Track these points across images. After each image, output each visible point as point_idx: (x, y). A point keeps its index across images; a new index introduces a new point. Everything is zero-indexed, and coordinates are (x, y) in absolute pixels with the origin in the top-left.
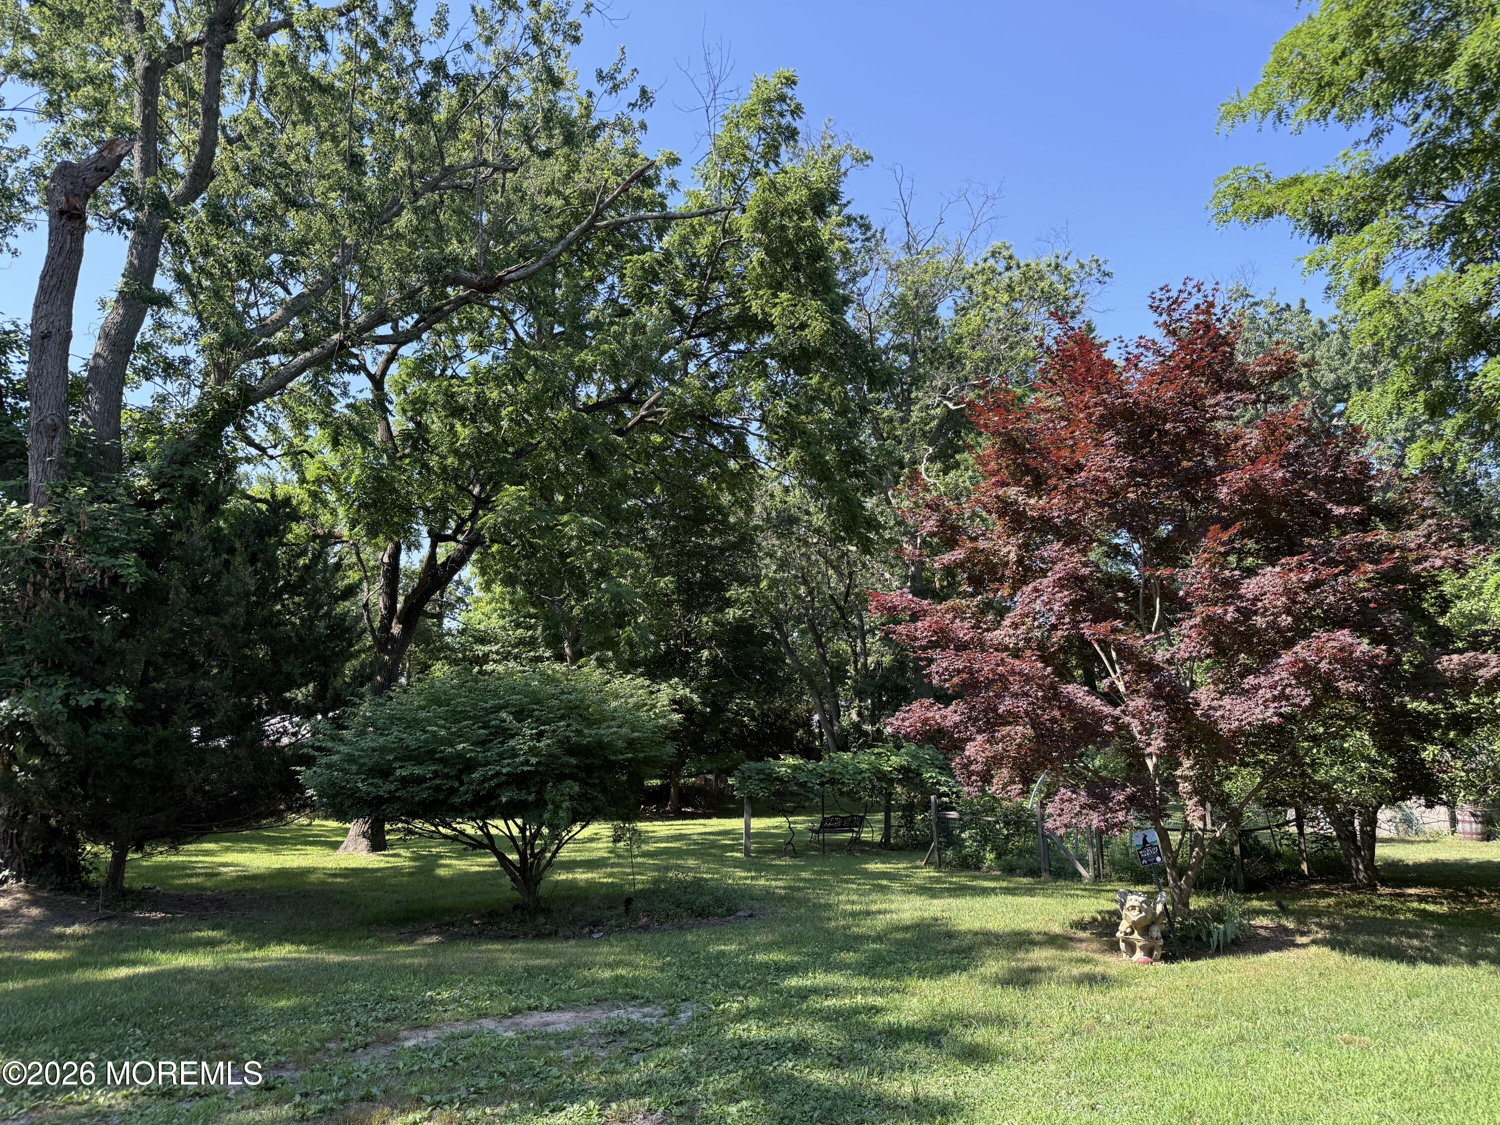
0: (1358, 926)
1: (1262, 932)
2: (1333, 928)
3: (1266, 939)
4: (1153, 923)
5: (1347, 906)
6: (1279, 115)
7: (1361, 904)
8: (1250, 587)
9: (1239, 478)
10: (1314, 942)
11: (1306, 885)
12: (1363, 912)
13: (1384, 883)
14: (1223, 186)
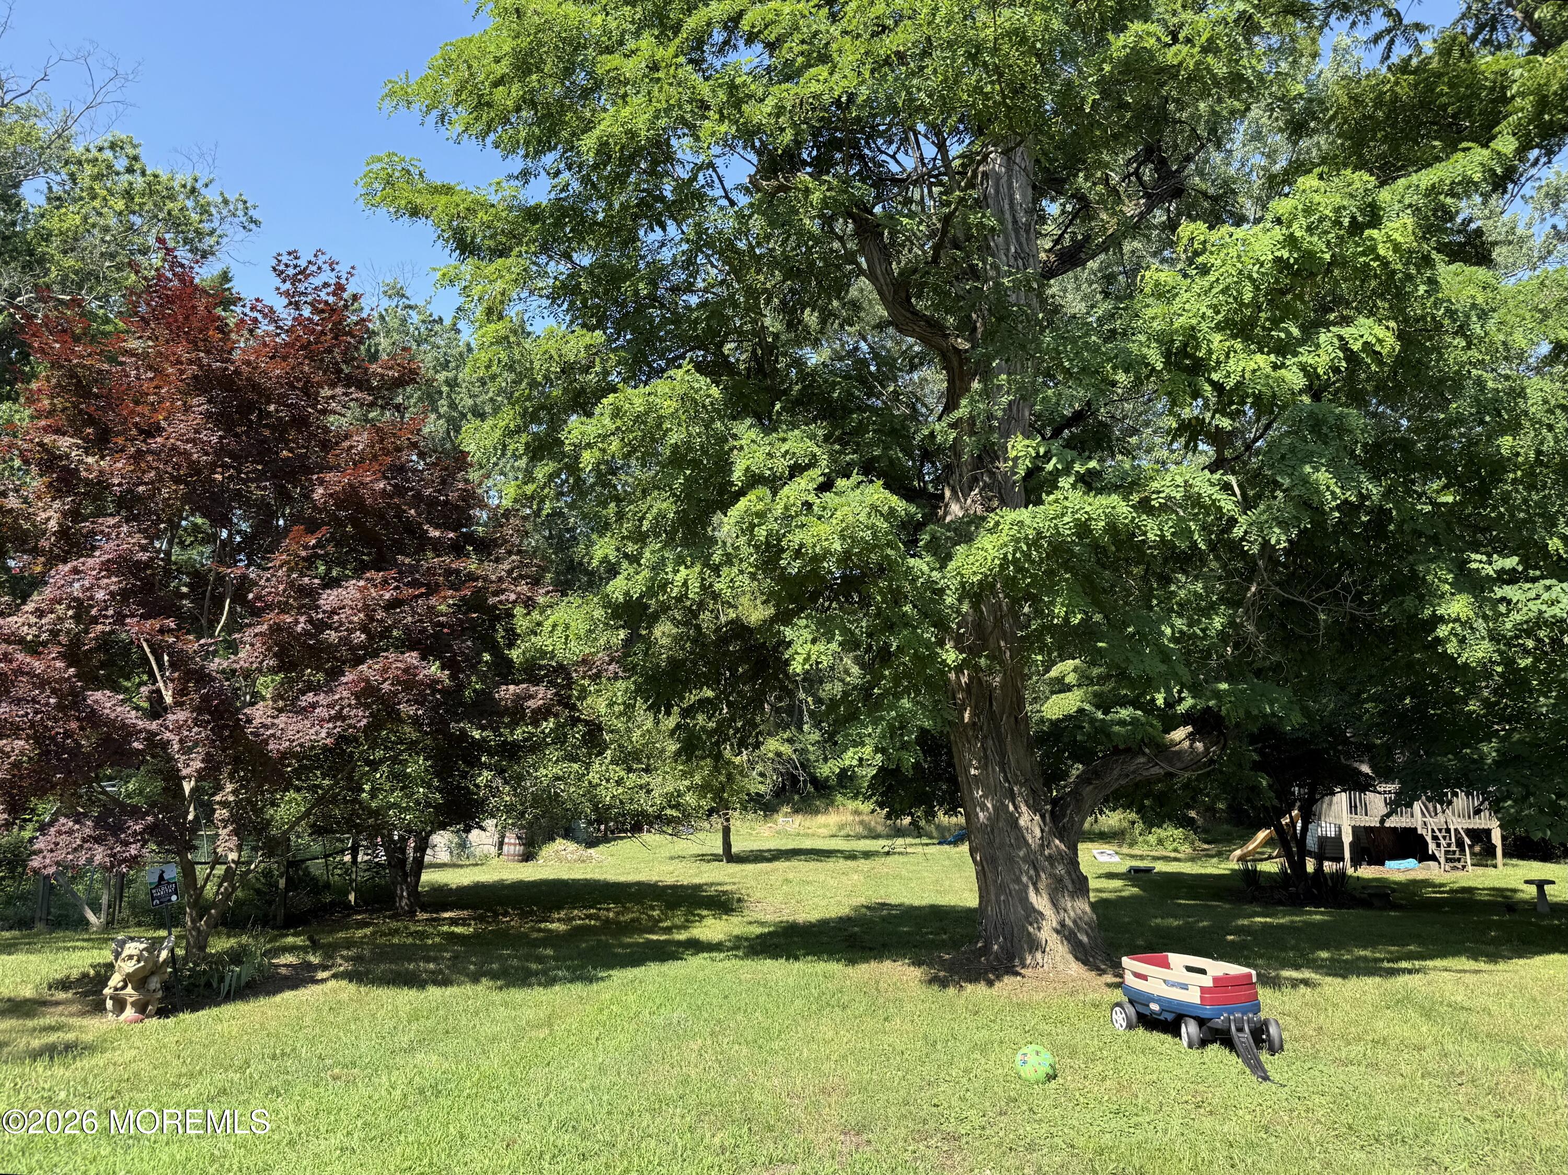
0: (384, 954)
1: (283, 971)
2: (358, 959)
3: (286, 978)
4: (153, 973)
5: (383, 934)
6: (442, 117)
7: (396, 932)
8: (329, 599)
9: (336, 480)
10: (335, 976)
11: (349, 916)
12: (396, 940)
13: (424, 909)
14: (377, 166)
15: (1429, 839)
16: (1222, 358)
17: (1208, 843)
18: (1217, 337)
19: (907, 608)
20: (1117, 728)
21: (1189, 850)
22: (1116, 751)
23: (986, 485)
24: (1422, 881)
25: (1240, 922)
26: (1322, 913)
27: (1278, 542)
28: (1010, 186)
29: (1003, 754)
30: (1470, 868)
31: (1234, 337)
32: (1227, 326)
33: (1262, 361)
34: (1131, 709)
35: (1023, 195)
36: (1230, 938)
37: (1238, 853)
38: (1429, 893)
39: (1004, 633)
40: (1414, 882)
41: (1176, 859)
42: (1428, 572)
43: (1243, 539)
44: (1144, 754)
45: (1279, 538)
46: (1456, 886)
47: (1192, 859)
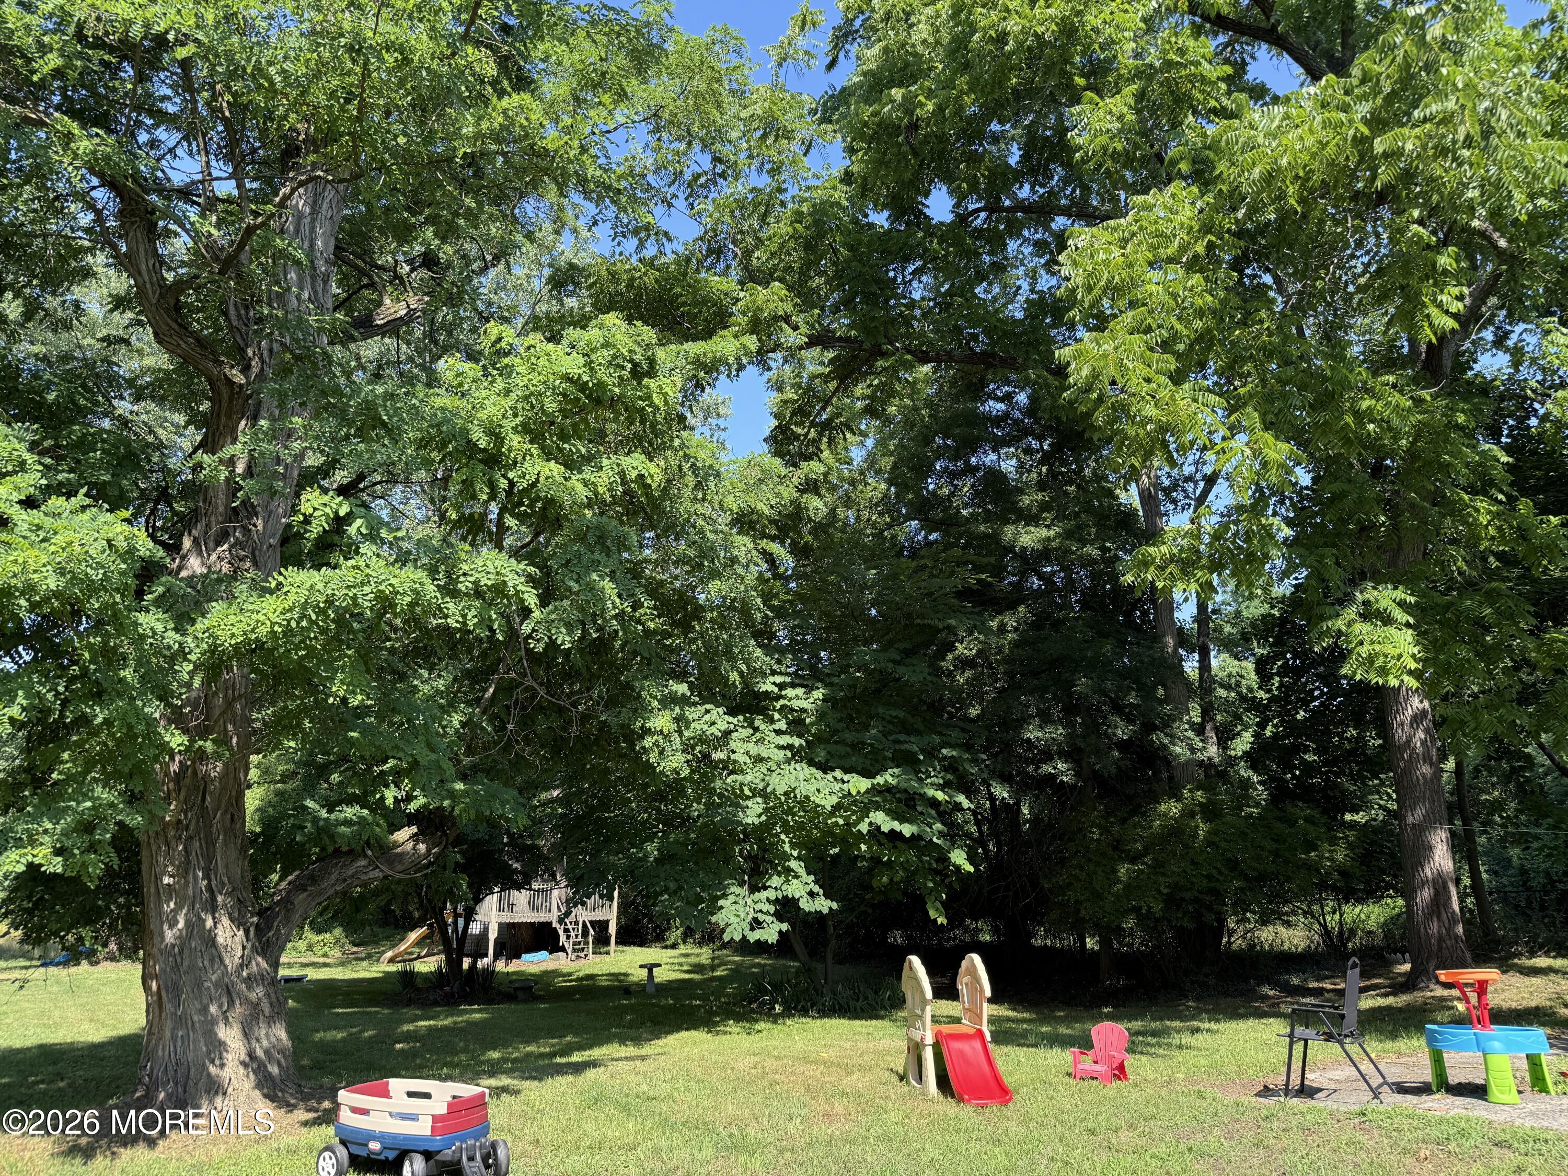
15: (561, 932)
16: (519, 459)
17: (356, 945)
18: (517, 439)
19: (127, 674)
20: (343, 829)
21: (339, 955)
22: (337, 852)
23: (237, 543)
24: (553, 971)
25: (406, 1028)
26: (478, 1011)
27: (563, 643)
28: (313, 230)
29: (209, 857)
30: (591, 956)
31: (531, 442)
32: (524, 429)
33: (554, 469)
34: (357, 807)
35: (326, 244)
36: (399, 1046)
37: (389, 954)
38: (560, 983)
39: (234, 715)
40: (546, 973)
41: (326, 965)
42: (643, 688)
43: (530, 636)
44: (366, 856)
45: (565, 640)
46: (582, 974)
47: (342, 964)
